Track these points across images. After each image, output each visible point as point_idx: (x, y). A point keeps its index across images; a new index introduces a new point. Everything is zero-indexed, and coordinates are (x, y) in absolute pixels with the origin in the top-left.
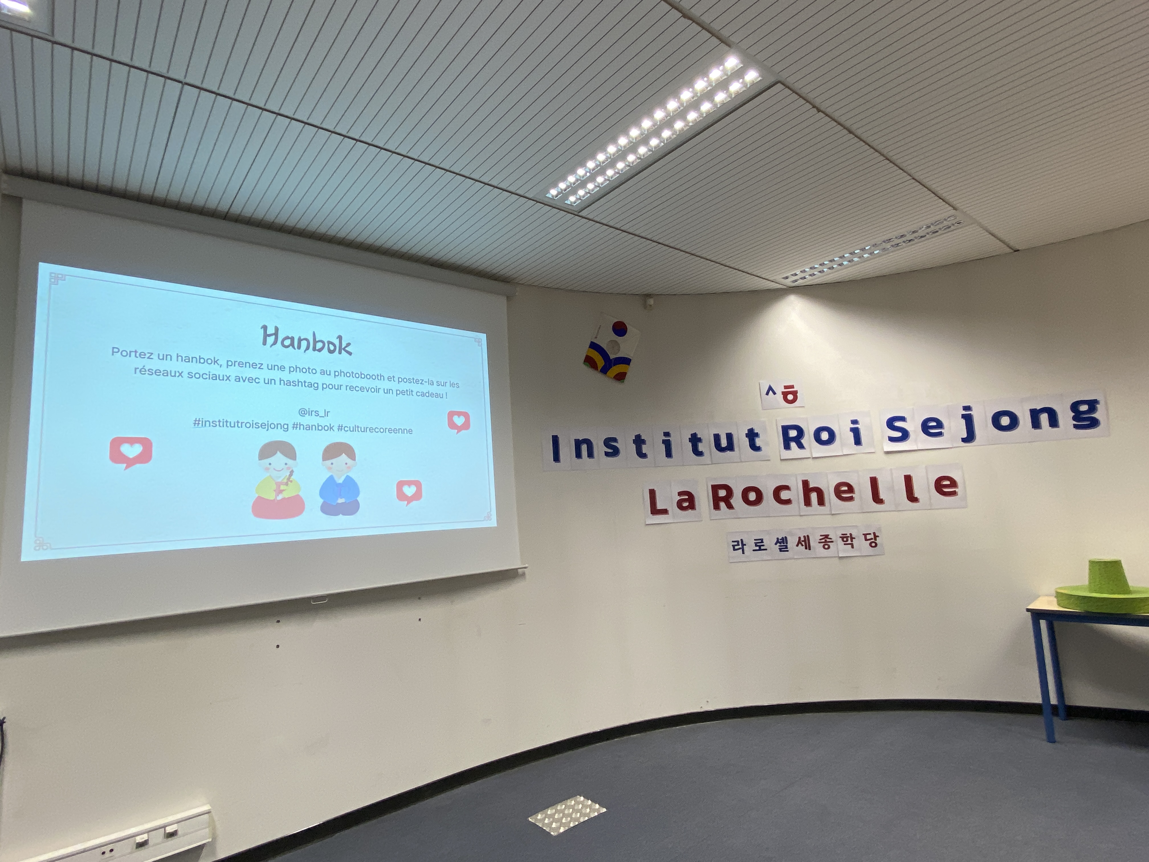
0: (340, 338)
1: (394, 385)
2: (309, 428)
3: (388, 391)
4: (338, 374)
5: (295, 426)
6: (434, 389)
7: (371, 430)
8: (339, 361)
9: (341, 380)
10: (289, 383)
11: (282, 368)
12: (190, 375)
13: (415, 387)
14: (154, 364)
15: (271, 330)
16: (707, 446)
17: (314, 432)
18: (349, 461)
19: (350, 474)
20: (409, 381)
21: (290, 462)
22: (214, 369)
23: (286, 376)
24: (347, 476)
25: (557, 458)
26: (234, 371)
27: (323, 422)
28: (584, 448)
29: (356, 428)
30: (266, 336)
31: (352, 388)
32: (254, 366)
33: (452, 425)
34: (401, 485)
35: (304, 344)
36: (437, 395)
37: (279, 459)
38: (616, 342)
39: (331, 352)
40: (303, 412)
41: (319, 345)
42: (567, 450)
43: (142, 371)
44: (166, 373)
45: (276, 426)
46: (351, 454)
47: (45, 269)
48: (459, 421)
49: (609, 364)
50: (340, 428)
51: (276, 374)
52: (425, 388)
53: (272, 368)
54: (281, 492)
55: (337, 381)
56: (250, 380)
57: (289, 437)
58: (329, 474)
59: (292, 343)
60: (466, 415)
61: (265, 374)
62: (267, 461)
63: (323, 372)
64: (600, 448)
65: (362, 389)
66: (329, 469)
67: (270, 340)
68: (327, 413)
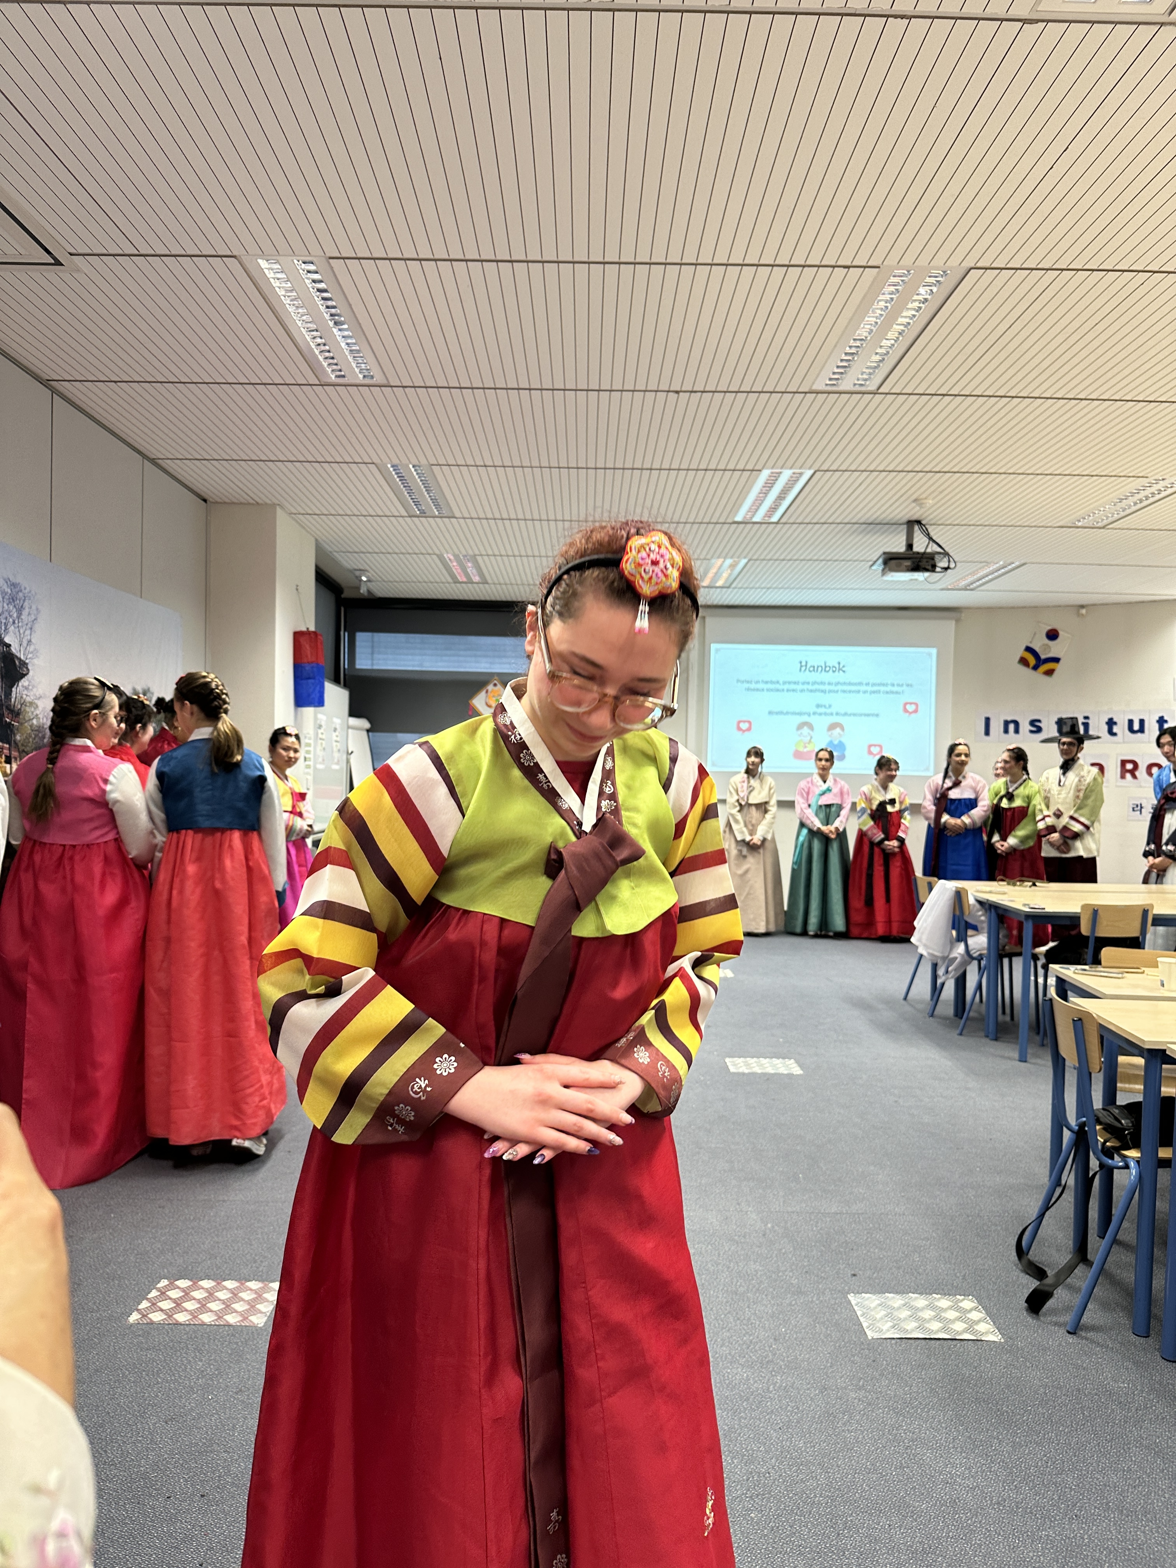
0: (839, 663)
1: (869, 688)
2: (820, 714)
3: (865, 692)
4: (837, 684)
5: (814, 713)
6: (895, 689)
7: (855, 715)
8: (839, 677)
9: (840, 687)
10: (811, 691)
11: (808, 683)
12: (768, 690)
13: (882, 688)
14: (753, 686)
15: (804, 664)
16: (1121, 728)
17: (823, 716)
18: (841, 733)
19: (843, 740)
20: (879, 685)
21: (811, 732)
22: (778, 686)
23: (810, 687)
24: (840, 742)
25: (987, 733)
26: (786, 687)
27: (828, 711)
28: (1012, 727)
29: (846, 714)
30: (801, 666)
31: (844, 691)
32: (795, 683)
33: (906, 710)
34: (870, 746)
35: (820, 669)
36: (897, 693)
37: (805, 730)
38: (1047, 645)
39: (834, 672)
40: (818, 706)
41: (828, 669)
42: (996, 727)
43: (748, 689)
44: (758, 690)
45: (805, 714)
46: (843, 729)
47: (714, 646)
48: (911, 708)
49: (1040, 661)
50: (837, 714)
51: (805, 687)
52: (889, 688)
53: (803, 683)
54: (805, 747)
55: (836, 688)
56: (793, 690)
57: (812, 720)
58: (829, 739)
59: (814, 669)
60: (916, 704)
61: (800, 687)
62: (799, 732)
63: (829, 684)
64: (1025, 727)
65: (850, 692)
66: (830, 736)
67: (803, 668)
68: (830, 706)
